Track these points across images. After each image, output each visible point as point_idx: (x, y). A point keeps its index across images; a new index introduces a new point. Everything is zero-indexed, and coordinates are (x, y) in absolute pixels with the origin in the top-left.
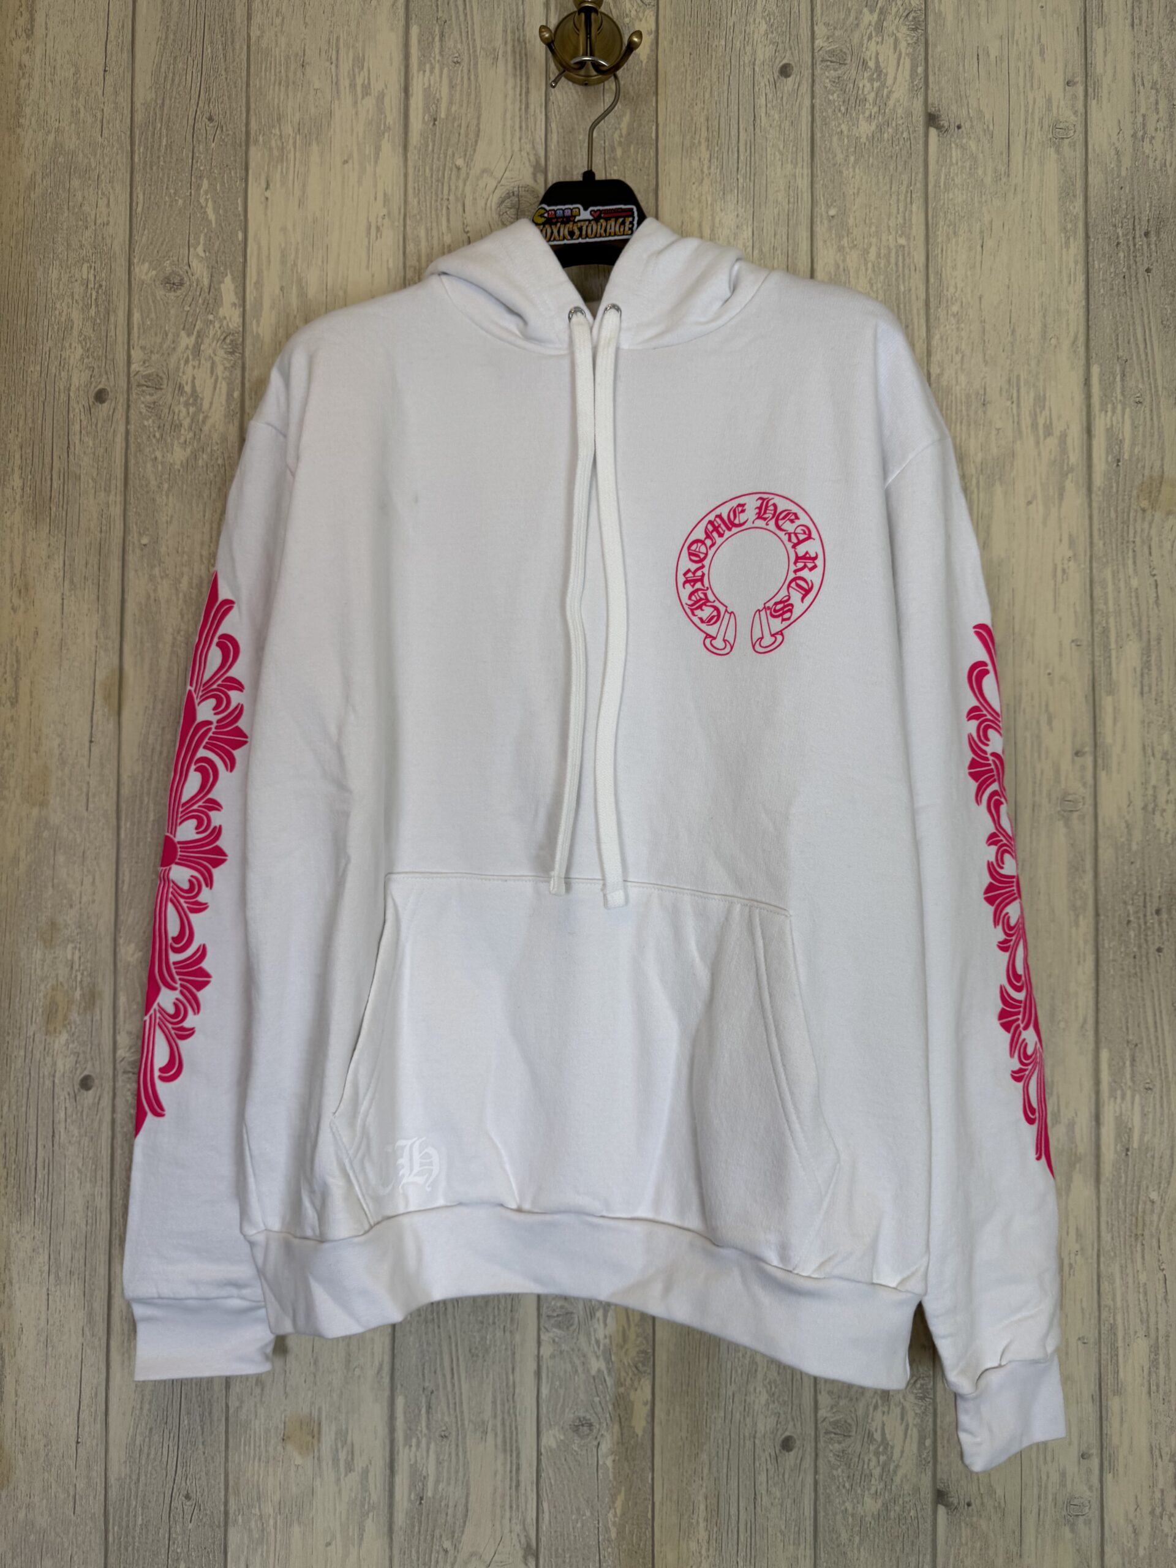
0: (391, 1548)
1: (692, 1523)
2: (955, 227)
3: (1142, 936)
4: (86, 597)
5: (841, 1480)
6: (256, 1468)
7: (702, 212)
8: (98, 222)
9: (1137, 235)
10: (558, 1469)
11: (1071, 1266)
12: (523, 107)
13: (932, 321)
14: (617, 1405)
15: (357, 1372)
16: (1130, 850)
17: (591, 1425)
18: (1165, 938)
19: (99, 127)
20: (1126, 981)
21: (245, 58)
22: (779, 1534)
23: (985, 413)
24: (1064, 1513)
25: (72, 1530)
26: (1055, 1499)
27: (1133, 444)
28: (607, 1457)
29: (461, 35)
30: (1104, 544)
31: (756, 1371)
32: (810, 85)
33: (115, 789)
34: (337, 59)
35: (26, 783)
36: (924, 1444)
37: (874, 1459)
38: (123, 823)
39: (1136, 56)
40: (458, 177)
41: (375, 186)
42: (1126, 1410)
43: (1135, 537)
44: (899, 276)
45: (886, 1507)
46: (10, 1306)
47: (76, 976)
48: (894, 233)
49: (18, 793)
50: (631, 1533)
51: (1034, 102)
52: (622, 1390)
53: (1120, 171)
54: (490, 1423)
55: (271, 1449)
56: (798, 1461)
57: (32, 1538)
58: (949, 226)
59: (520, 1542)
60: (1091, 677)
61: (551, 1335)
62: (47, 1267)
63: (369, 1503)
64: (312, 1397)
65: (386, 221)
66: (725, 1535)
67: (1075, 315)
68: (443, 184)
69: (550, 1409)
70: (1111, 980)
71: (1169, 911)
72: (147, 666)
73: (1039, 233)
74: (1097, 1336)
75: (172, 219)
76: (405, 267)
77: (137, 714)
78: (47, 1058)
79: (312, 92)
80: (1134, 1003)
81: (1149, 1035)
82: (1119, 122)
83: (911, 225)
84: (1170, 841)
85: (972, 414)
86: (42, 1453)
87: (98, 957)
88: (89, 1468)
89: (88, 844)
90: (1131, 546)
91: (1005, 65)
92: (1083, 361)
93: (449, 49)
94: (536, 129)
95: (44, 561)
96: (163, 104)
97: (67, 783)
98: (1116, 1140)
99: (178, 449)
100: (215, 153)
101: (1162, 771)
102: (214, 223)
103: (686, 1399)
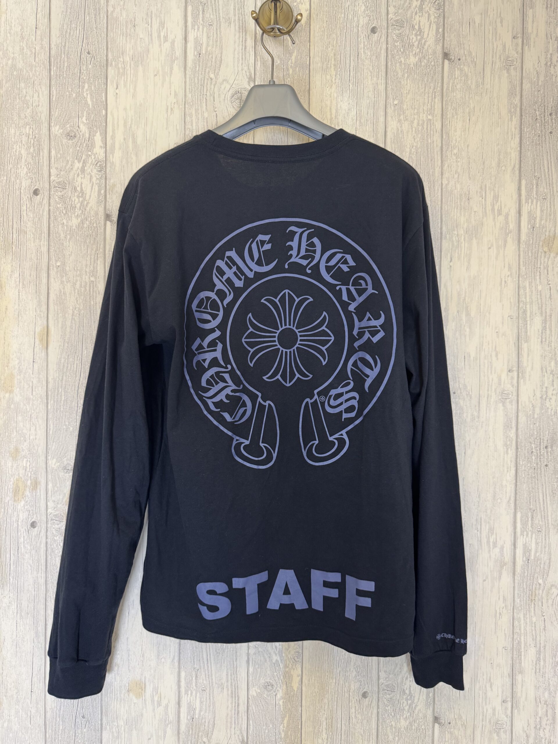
0: (179, 741)
1: (320, 731)
2: (456, 110)
3: (538, 459)
4: (30, 291)
5: (390, 711)
6: (115, 704)
7: (331, 102)
8: (34, 105)
9: (546, 115)
10: (257, 705)
11: (500, 614)
12: (244, 48)
13: (444, 157)
14: (285, 677)
15: (163, 660)
16: (534, 418)
17: (272, 685)
18: (549, 460)
19: (34, 57)
20: (530, 480)
21: (106, 22)
22: (360, 736)
23: (469, 203)
24: (494, 727)
25: (29, 732)
26: (490, 721)
27: (541, 220)
28: (280, 700)
29: (213, 11)
30: (525, 269)
31: (350, 661)
32: (386, 37)
33: (46, 385)
34: (151, 23)
35: (3, 382)
36: (429, 695)
37: (405, 702)
38: (49, 401)
39: (548, 23)
40: (211, 83)
41: (170, 88)
42: (524, 681)
43: (540, 265)
44: (428, 135)
45: (410, 723)
47: (28, 474)
48: (426, 113)
50: (291, 735)
51: (497, 47)
53: (538, 82)
54: (225, 684)
55: (122, 696)
56: (370, 703)
57: (11, 735)
59: (239, 739)
60: (517, 334)
62: (16, 611)
63: (168, 720)
64: (141, 671)
65: (176, 105)
66: (335, 736)
67: (514, 155)
68: (204, 87)
69: (253, 678)
70: (523, 479)
71: (552, 447)
72: (60, 325)
73: (498, 113)
74: (512, 646)
75: (70, 104)
76: (185, 129)
77: (55, 348)
78: (15, 513)
79: (139, 40)
80: (533, 491)
81: (540, 506)
82: (539, 57)
83: (434, 109)
84: (553, 414)
85: (462, 204)
86: (15, 696)
87: (38, 465)
88: (37, 703)
89: (33, 411)
90: (539, 270)
91: (483, 28)
92: (518, 178)
93: (207, 18)
94: (249, 59)
95: (10, 273)
96: (65, 45)
97: (22, 382)
98: (523, 555)
99: (74, 219)
100: (91, 70)
101: (551, 379)
102: (91, 106)
103: (318, 674)
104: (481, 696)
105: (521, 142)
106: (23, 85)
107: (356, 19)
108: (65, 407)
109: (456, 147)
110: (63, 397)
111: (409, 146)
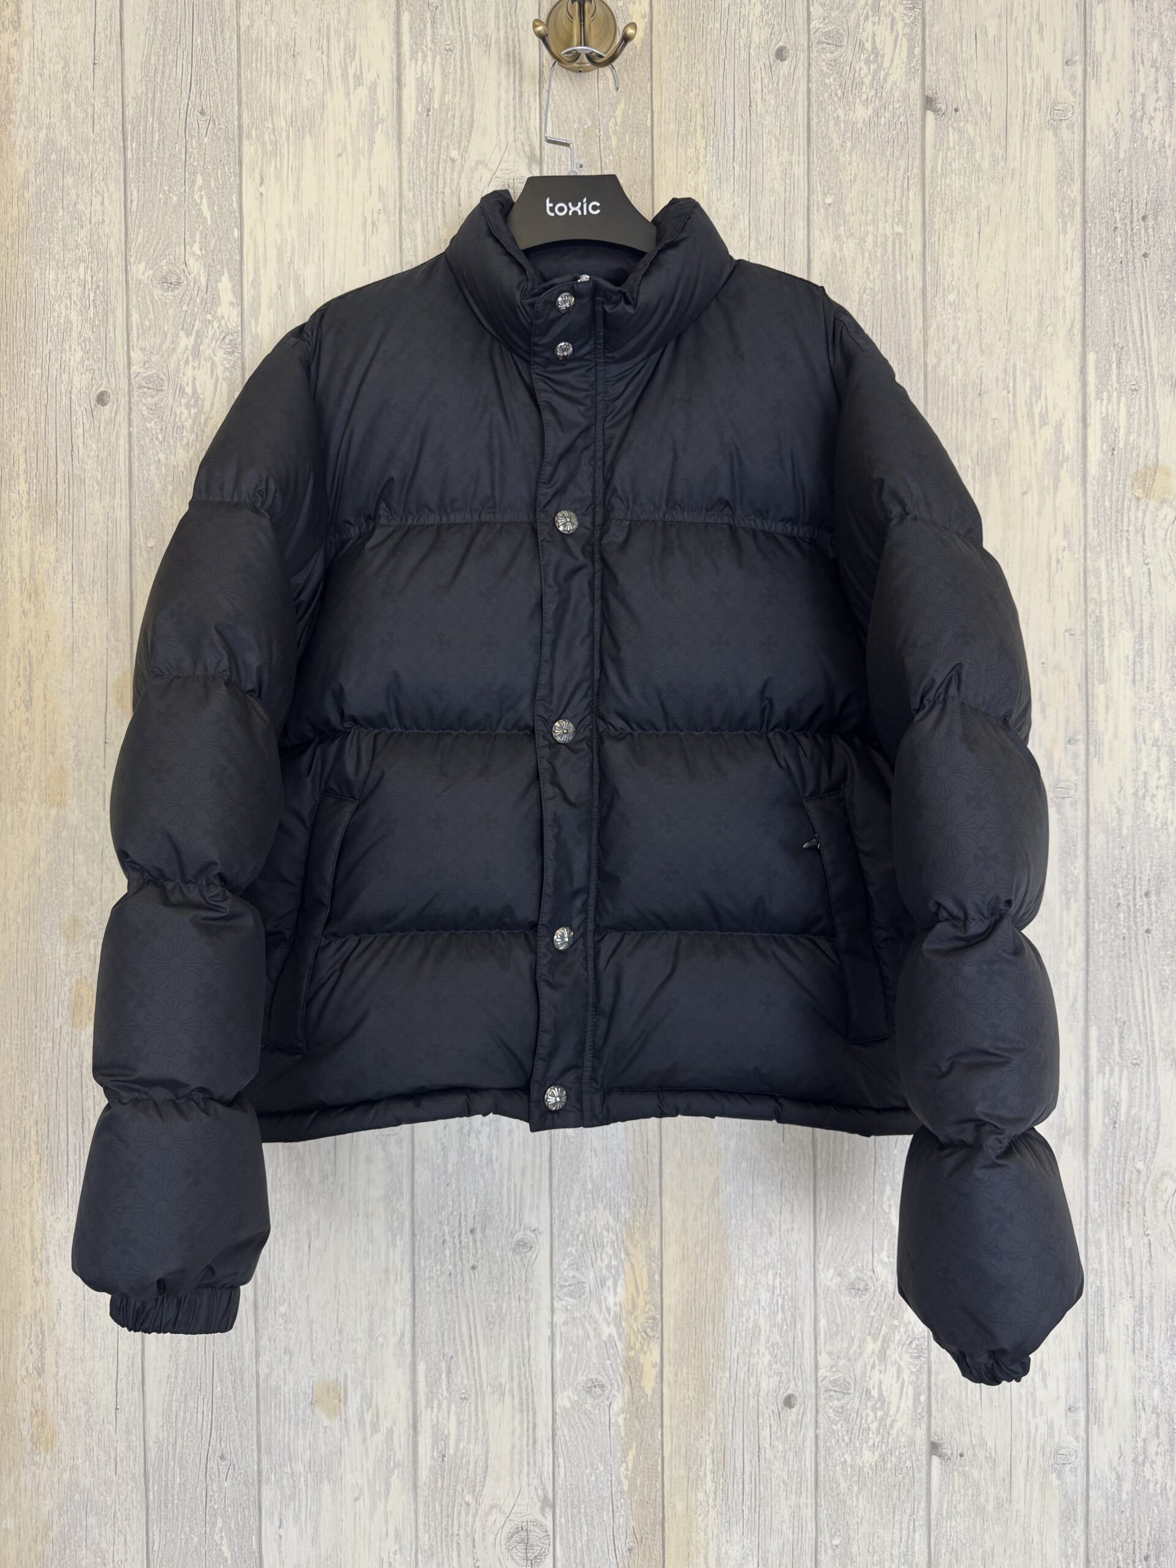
0: (416, 1502)
1: (700, 1475)
2: (952, 213)
3: (1132, 919)
4: (95, 600)
5: (840, 1434)
6: (287, 1430)
8: (93, 221)
9: (1135, 219)
10: (573, 1427)
12: (517, 95)
13: (929, 310)
14: (627, 1368)
15: (380, 1340)
16: (1120, 835)
17: (603, 1386)
18: (1153, 920)
19: (90, 123)
20: (1115, 962)
21: (235, 49)
22: (781, 1485)
23: (981, 403)
24: (1052, 1462)
25: (114, 1489)
26: (1043, 1449)
27: (1129, 433)
28: (619, 1415)
29: (453, 21)
30: (1099, 534)
31: (759, 1334)
32: (806, 68)
34: (328, 48)
35: (43, 785)
36: (919, 1399)
37: (871, 1414)
39: (1135, 32)
40: (453, 169)
41: (370, 180)
42: (1111, 1366)
43: (1129, 526)
44: (896, 265)
45: (883, 1458)
46: (48, 1284)
48: (890, 220)
49: (36, 796)
50: (643, 1485)
51: (1033, 83)
52: (632, 1353)
53: (1117, 153)
54: (507, 1385)
55: (300, 1413)
56: (800, 1417)
57: (77, 1497)
58: (946, 213)
59: (537, 1494)
60: (1084, 666)
61: (564, 1303)
63: (394, 1461)
64: (338, 1363)
65: (382, 215)
66: (731, 1486)
67: (1072, 303)
68: (438, 177)
69: (564, 1372)
70: (1101, 960)
71: (1158, 894)
73: (1036, 218)
75: (167, 217)
76: (401, 263)
78: (74, 1050)
79: (303, 82)
80: (1123, 982)
81: (1137, 1013)
82: (1118, 102)
83: (908, 212)
84: (1159, 826)
85: (968, 404)
86: (84, 1419)
88: (128, 1432)
90: (1125, 535)
91: (1003, 44)
92: (1079, 349)
93: (441, 36)
94: (530, 119)
95: (53, 565)
96: (154, 97)
97: (84, 783)
98: (1104, 1114)
99: (181, 452)
100: (208, 148)
101: (1154, 757)
102: (209, 220)
103: (693, 1362)
104: (1024, 1400)
105: (1085, 276)
106: (69, 180)
107: (744, 31)
109: (953, 289)
111: (858, 289)
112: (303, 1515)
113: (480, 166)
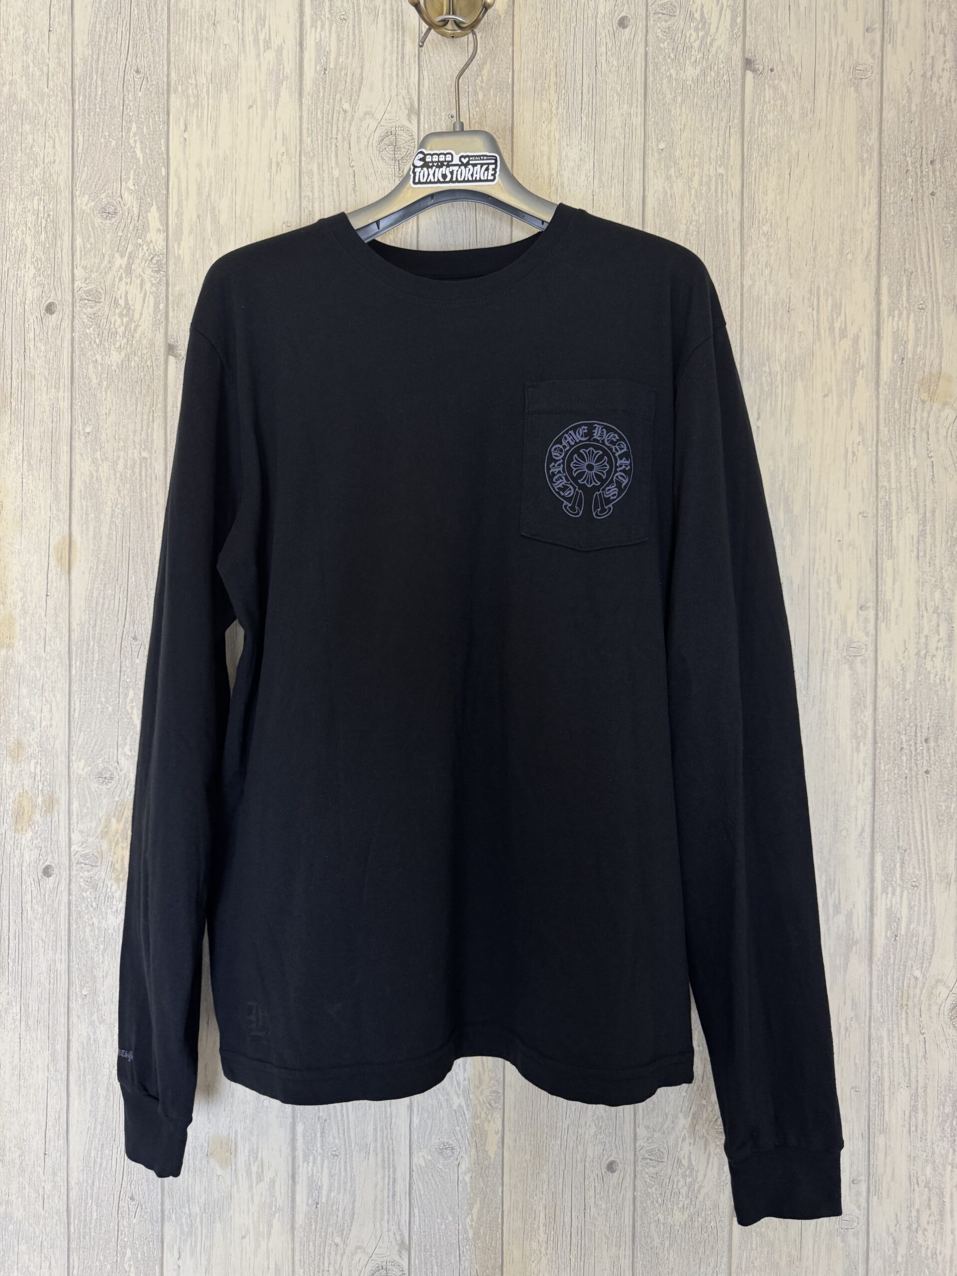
0: (293, 1241)
1: (534, 1228)
2: (767, 158)
3: (913, 761)
4: (41, 476)
5: (655, 1196)
6: (186, 1177)
7: (550, 147)
8: (46, 161)
9: (924, 163)
10: (427, 1182)
11: (846, 1029)
12: (400, 57)
13: (745, 239)
14: (473, 1134)
15: (266, 1103)
16: (904, 689)
17: (453, 1149)
18: (931, 762)
19: (46, 79)
20: (898, 798)
21: (166, 18)
22: (604, 1238)
23: (789, 319)
24: (837, 1226)
25: (42, 1221)
27: (916, 345)
28: (466, 1174)
30: (889, 431)
32: (644, 34)
33: (67, 634)
34: (243, 18)
36: (723, 1169)
37: (682, 1180)
38: (73, 662)
39: (927, 5)
40: (345, 119)
41: (276, 127)
42: (890, 1146)
43: (915, 425)
44: (718, 201)
45: (691, 1218)
47: (38, 786)
48: (714, 163)
50: (485, 1234)
51: (838, 48)
52: (478, 1122)
53: (910, 107)
54: (372, 1145)
55: (197, 1163)
56: (620, 1181)
57: (11, 1227)
58: (762, 157)
59: (396, 1239)
60: (875, 544)
62: (19, 1017)
63: (276, 1206)
64: (230, 1122)
65: (285, 157)
66: (560, 1238)
67: (869, 234)
68: (332, 126)
69: (420, 1136)
70: (886, 796)
71: (936, 740)
72: (91, 534)
73: (839, 162)
74: (867, 1086)
75: (107, 158)
76: (300, 197)
77: (83, 573)
78: (16, 851)
79: (222, 47)
80: (904, 815)
81: (916, 842)
82: (911, 64)
83: (729, 156)
84: (938, 682)
85: (778, 319)
86: (18, 1162)
87: (55, 771)
88: (54, 1174)
89: (46, 679)
90: (912, 432)
91: (813, 14)
92: (875, 273)
93: (337, 7)
94: (410, 77)
95: (7, 446)
96: (98, 59)
97: (28, 629)
98: (887, 928)
99: (114, 353)
100: (142, 101)
101: (934, 623)
102: (141, 160)
103: (530, 1131)
105: (880, 211)
106: (27, 127)
107: (592, 4)
108: (99, 673)
109: (766, 221)
110: (96, 655)
111: (685, 221)
112: (198, 1249)
113: (367, 116)
